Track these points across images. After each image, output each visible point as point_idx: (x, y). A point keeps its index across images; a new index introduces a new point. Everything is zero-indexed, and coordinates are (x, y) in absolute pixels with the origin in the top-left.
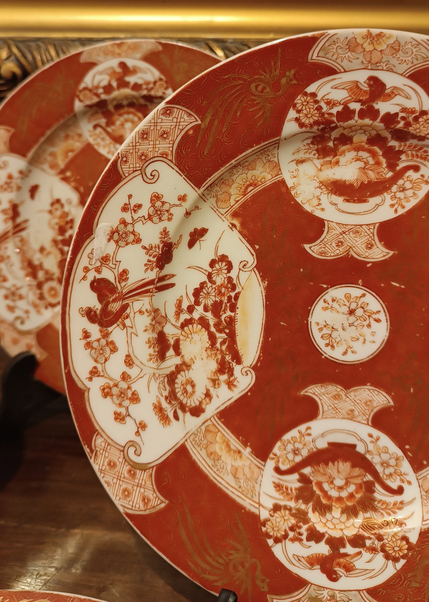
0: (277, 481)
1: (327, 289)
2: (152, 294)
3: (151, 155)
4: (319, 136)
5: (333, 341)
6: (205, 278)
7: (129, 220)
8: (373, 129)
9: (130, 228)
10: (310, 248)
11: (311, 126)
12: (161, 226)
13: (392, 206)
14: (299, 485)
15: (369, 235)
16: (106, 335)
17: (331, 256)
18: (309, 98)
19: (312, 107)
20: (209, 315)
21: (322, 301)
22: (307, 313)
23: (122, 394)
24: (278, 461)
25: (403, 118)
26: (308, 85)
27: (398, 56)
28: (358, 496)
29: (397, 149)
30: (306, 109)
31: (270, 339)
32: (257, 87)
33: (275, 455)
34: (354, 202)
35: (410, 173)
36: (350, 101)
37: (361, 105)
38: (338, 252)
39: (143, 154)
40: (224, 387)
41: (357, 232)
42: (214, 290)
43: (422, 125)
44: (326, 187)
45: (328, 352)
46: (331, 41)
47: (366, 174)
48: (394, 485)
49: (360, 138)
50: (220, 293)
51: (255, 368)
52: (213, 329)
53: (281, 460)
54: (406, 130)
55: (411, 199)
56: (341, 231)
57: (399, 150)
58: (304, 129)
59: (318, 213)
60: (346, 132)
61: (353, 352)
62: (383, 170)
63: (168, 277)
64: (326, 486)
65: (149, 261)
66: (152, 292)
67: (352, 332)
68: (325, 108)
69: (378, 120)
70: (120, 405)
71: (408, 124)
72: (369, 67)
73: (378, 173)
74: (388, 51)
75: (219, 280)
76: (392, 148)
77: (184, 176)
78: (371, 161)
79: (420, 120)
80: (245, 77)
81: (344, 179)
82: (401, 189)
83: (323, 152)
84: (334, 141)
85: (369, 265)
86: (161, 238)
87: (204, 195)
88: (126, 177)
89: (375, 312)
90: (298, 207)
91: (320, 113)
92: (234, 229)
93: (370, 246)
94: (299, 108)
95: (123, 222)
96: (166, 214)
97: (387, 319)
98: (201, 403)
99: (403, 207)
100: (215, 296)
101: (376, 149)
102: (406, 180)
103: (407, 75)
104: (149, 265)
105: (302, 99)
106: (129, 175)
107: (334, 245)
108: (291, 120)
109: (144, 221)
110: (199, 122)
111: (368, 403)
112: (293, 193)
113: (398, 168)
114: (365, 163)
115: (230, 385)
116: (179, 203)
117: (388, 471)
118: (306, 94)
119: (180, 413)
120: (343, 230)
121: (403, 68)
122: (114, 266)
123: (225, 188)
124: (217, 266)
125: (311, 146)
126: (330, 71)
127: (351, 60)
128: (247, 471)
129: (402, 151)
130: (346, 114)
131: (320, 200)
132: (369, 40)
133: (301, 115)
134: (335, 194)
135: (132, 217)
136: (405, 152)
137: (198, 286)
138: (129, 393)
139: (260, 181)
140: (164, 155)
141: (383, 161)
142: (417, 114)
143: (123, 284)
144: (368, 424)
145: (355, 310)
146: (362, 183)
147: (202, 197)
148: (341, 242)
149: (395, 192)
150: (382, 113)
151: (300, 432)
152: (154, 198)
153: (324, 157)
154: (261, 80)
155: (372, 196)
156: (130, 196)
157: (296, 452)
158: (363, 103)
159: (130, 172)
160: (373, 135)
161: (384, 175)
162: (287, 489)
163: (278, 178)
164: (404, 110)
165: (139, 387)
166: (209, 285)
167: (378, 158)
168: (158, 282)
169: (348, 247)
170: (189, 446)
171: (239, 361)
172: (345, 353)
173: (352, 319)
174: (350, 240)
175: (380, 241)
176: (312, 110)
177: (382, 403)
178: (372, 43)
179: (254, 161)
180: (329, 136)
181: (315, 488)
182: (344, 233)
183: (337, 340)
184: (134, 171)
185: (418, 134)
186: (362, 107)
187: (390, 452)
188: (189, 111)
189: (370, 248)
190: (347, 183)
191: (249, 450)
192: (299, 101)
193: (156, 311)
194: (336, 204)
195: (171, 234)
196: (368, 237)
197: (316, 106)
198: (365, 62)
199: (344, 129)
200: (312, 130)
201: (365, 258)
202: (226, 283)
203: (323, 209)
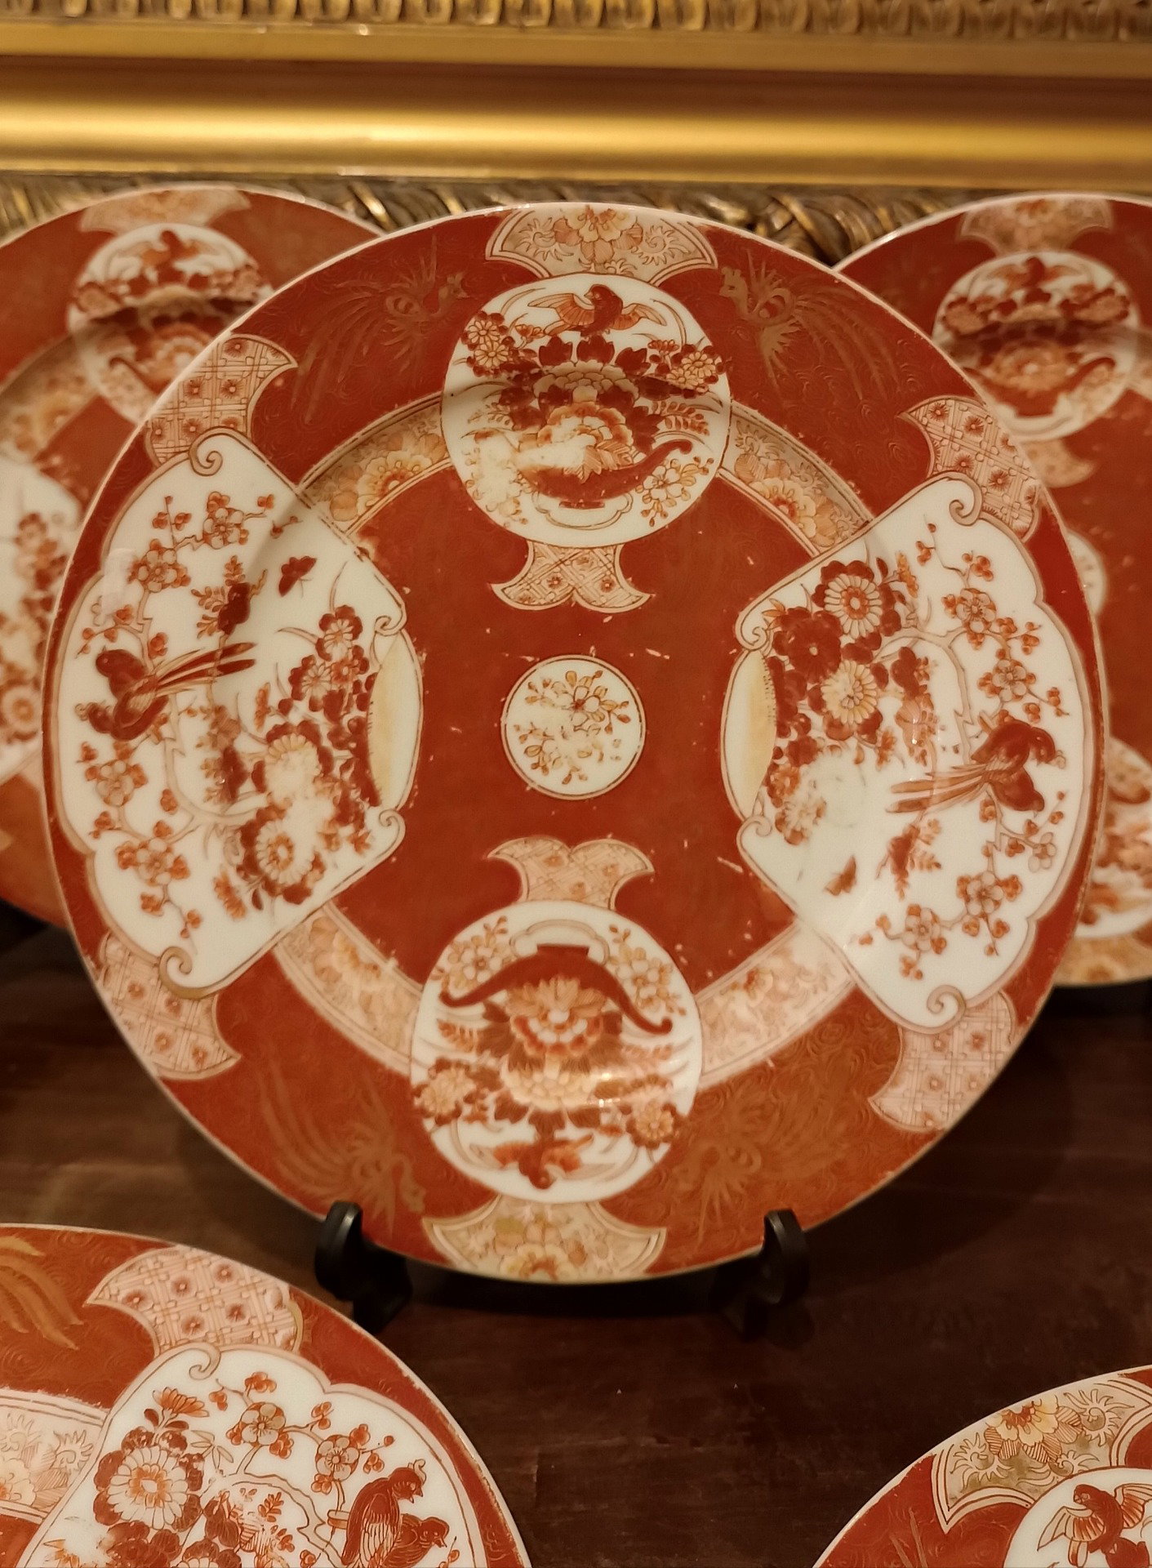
0: (445, 1019)
1: (534, 663)
2: (211, 678)
3: (206, 424)
4: (512, 390)
5: (546, 759)
6: (310, 650)
7: (166, 542)
8: (605, 378)
9: (168, 558)
10: (503, 590)
11: (496, 372)
12: (225, 554)
13: (646, 513)
14: (484, 1024)
15: (605, 565)
16: (124, 755)
17: (540, 605)
18: (490, 323)
19: (496, 339)
20: (319, 718)
21: (525, 686)
22: (498, 709)
23: (155, 862)
24: (447, 983)
25: (655, 358)
26: (486, 301)
27: (640, 251)
28: (592, 1040)
29: (650, 412)
30: (485, 342)
31: (431, 759)
32: (396, 302)
33: (442, 971)
34: (579, 506)
35: (676, 454)
36: (562, 329)
37: (582, 335)
38: (552, 596)
39: (191, 423)
40: (346, 851)
41: (586, 560)
42: (328, 670)
43: (688, 369)
44: (529, 480)
45: (537, 780)
46: (524, 223)
47: (598, 457)
48: (655, 1017)
49: (585, 394)
50: (339, 677)
51: (404, 812)
52: (326, 743)
53: (452, 980)
54: (660, 378)
55: (678, 500)
56: (557, 560)
57: (654, 415)
58: (483, 378)
59: (516, 528)
60: (559, 383)
61: (581, 778)
62: (628, 450)
63: (241, 647)
64: (534, 1025)
65: (205, 618)
66: (210, 675)
67: (579, 741)
68: (519, 341)
69: (613, 362)
70: (152, 882)
71: (663, 369)
72: (593, 270)
73: (620, 455)
74: (623, 242)
75: (338, 651)
76: (641, 411)
77: (269, 463)
78: (607, 434)
79: (684, 361)
80: (375, 285)
81: (560, 466)
82: (661, 483)
83: (523, 419)
84: (540, 398)
85: (606, 620)
86: (226, 575)
87: (306, 496)
88: (161, 464)
89: (619, 703)
90: (480, 519)
91: (509, 351)
92: (364, 558)
93: (608, 586)
94: (474, 341)
95: (156, 547)
96: (236, 531)
97: (640, 717)
98: (304, 879)
99: (665, 516)
100: (330, 682)
101: (615, 412)
102: (668, 466)
103: (657, 284)
104: (205, 624)
105: (478, 324)
106: (167, 460)
107: (545, 584)
108: (460, 361)
109: (196, 544)
110: (294, 365)
111: (609, 870)
112: (470, 491)
113: (654, 446)
114: (597, 438)
115: (359, 843)
116: (259, 510)
117: (646, 992)
118: (484, 316)
119: (264, 896)
120: (561, 557)
121: (649, 271)
122: (139, 628)
123: (346, 484)
124: (334, 627)
125: (500, 407)
126: (523, 276)
127: (560, 257)
128: (389, 1001)
129: (659, 415)
130: (556, 351)
131: (519, 503)
132: (589, 222)
133: (478, 353)
134: (545, 493)
135: (173, 538)
136: (664, 418)
137: (297, 664)
138: (169, 861)
139: (412, 471)
140: (230, 424)
141: (628, 433)
142: (679, 351)
143: (157, 660)
144: (609, 908)
145: (584, 702)
146: (593, 474)
147: (304, 500)
148: (558, 579)
149: (650, 490)
150: (618, 350)
151: (486, 927)
152: (212, 502)
153: (524, 427)
154: (404, 291)
155: (611, 494)
156: (168, 500)
157: (480, 964)
158: (584, 332)
159: (169, 455)
160: (606, 388)
161: (630, 459)
162: (462, 1031)
163: (443, 465)
164: (655, 344)
165: (188, 848)
166: (319, 661)
167: (619, 429)
168: (222, 656)
169: (571, 588)
170: (281, 955)
171: (374, 801)
172: (567, 780)
173: (579, 717)
174: (573, 574)
175: (626, 576)
176: (496, 344)
177: (634, 870)
178: (596, 228)
179: (398, 434)
180: (530, 390)
181: (514, 1029)
182: (563, 562)
183: (554, 756)
184: (176, 453)
185: (683, 386)
186: (583, 339)
187: (649, 956)
188: (275, 346)
189: (608, 589)
190: (566, 473)
191: (392, 963)
192: (473, 329)
193: (219, 710)
194: (546, 512)
195: (246, 567)
196: (605, 568)
197: (502, 337)
198: (583, 259)
199: (556, 377)
200: (497, 380)
201: (600, 606)
202: (351, 657)
203: (524, 521)
